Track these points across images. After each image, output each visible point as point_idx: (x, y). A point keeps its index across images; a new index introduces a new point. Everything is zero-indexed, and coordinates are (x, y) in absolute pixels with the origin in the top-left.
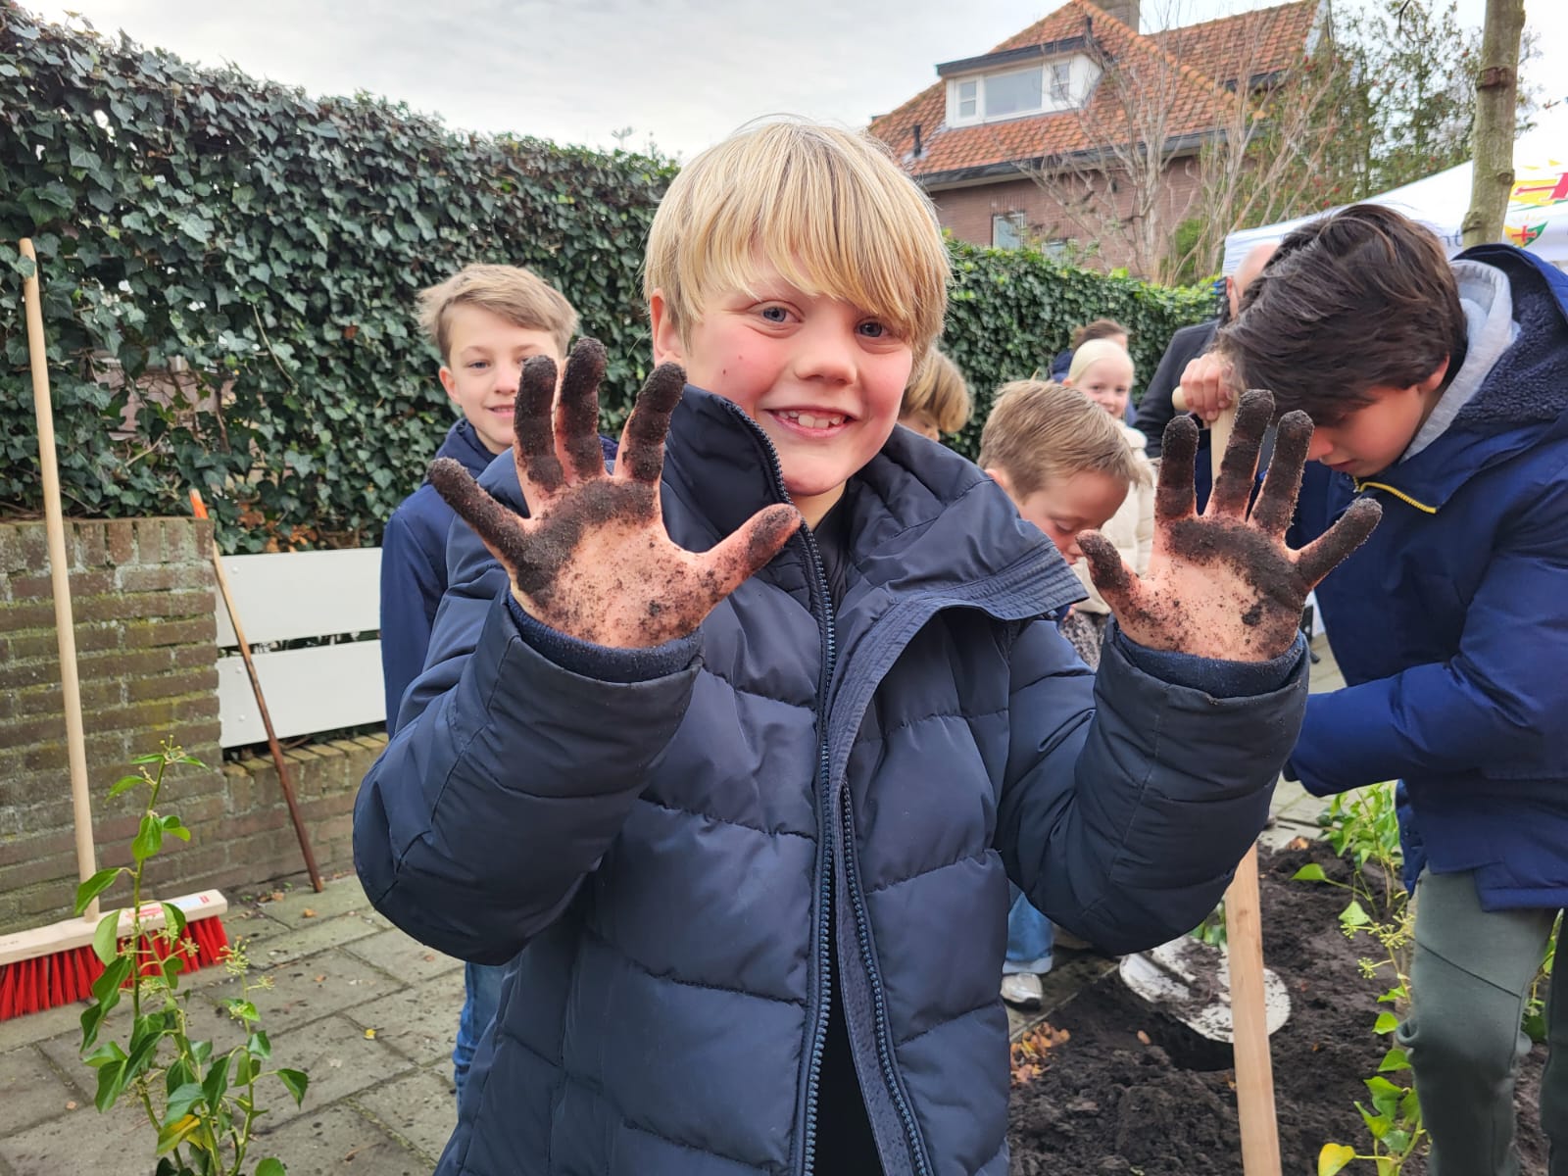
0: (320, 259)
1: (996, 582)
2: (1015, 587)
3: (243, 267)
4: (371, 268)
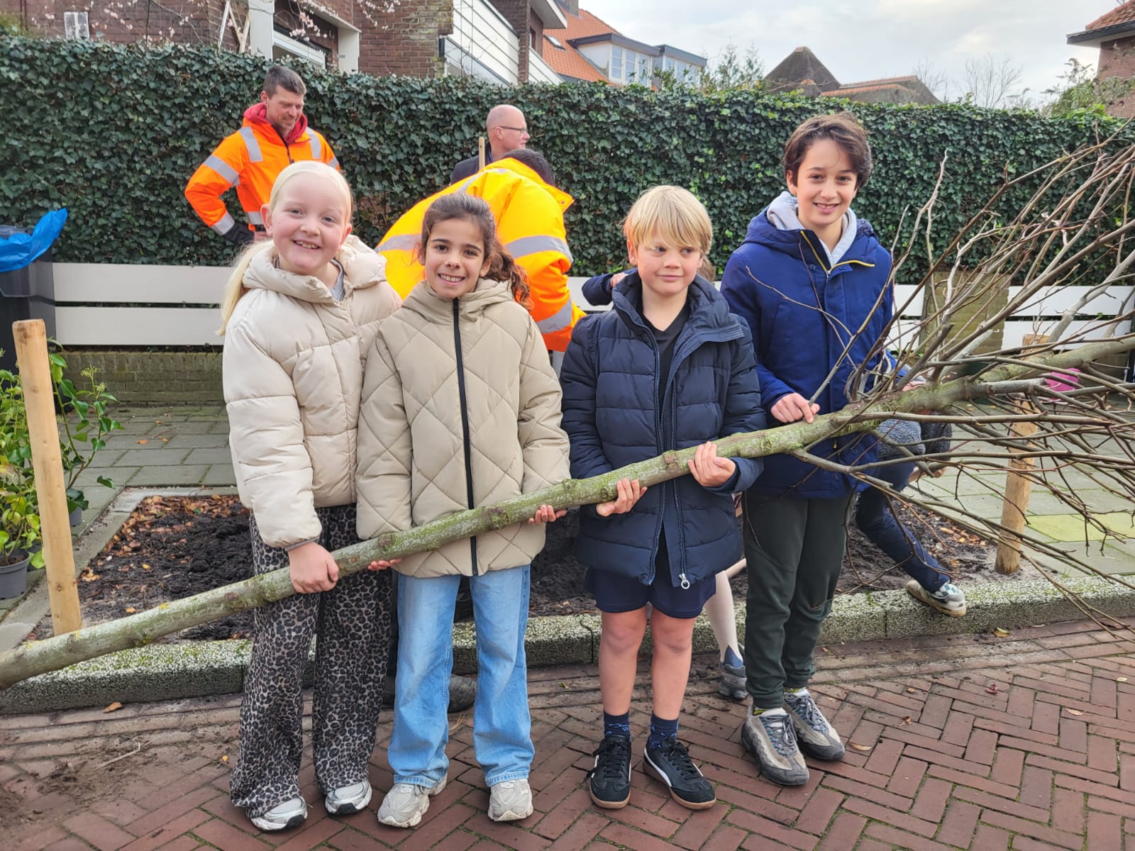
0: (420, 151)
1: (721, 329)
2: (726, 331)
3: (384, 156)
4: (444, 152)
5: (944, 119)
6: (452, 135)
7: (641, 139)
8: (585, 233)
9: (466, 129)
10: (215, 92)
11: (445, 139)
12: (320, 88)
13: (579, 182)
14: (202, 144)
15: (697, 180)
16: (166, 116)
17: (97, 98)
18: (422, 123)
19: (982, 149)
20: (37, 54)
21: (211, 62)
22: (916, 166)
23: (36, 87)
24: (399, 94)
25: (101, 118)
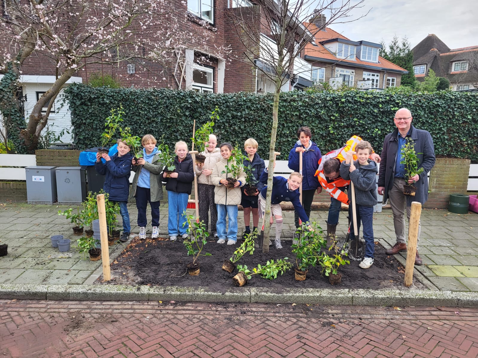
5: (438, 98)
6: (241, 112)
7: (310, 111)
8: (289, 145)
9: (246, 110)
10: (165, 103)
11: (239, 114)
12: (198, 100)
13: (287, 127)
14: (161, 119)
15: (332, 125)
16: (151, 111)
17: (131, 106)
18: (231, 109)
19: (455, 109)
20: (114, 94)
21: (164, 93)
22: (425, 117)
23: (114, 104)
24: (224, 100)
25: (132, 113)
